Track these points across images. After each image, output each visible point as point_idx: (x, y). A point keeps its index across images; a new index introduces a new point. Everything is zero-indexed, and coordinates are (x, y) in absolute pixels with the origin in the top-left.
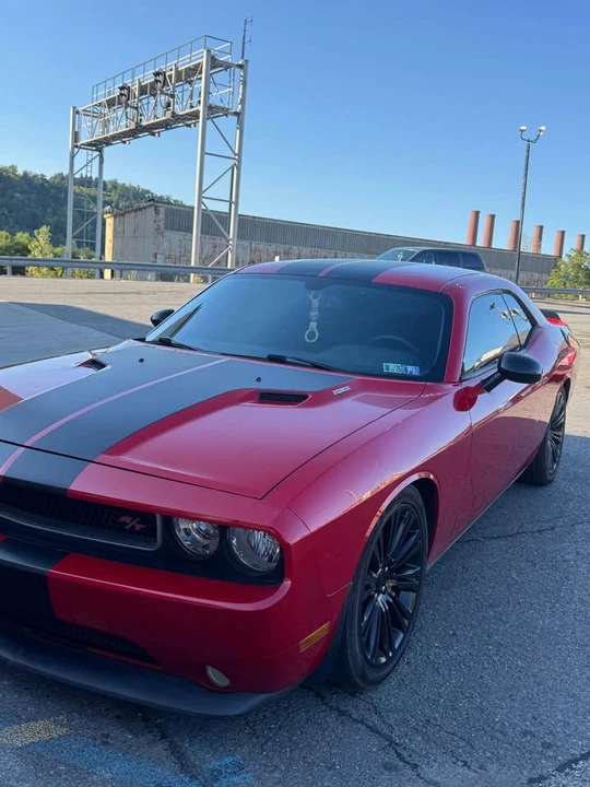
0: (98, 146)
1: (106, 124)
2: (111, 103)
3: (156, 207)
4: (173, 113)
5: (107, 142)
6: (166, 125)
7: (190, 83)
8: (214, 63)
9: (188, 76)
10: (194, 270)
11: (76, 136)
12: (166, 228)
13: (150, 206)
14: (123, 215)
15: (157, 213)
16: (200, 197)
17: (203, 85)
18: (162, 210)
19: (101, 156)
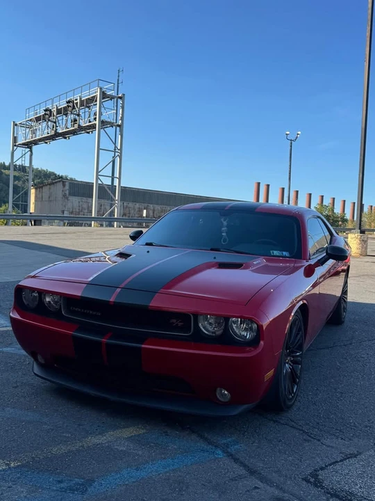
0: (29, 145)
1: (34, 132)
2: (38, 119)
3: (63, 182)
4: (79, 125)
5: (36, 142)
6: (74, 133)
7: (89, 107)
8: (104, 95)
9: (87, 103)
10: (94, 219)
11: (15, 139)
12: (70, 194)
13: (60, 181)
14: (42, 187)
15: (64, 185)
16: (97, 175)
17: (98, 109)
18: (67, 184)
19: (31, 151)
